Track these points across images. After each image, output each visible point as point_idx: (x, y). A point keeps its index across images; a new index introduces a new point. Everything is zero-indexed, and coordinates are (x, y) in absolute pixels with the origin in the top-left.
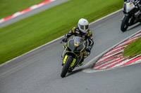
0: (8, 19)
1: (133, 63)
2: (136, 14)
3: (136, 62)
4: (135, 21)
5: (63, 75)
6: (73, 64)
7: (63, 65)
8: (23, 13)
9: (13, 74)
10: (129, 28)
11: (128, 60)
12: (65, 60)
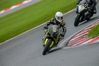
0: (7, 11)
1: (95, 42)
2: (85, 14)
3: (97, 41)
4: (84, 19)
5: (44, 54)
6: (51, 45)
7: (44, 45)
8: (17, 6)
9: (10, 49)
10: (80, 24)
11: (91, 40)
12: (46, 42)
